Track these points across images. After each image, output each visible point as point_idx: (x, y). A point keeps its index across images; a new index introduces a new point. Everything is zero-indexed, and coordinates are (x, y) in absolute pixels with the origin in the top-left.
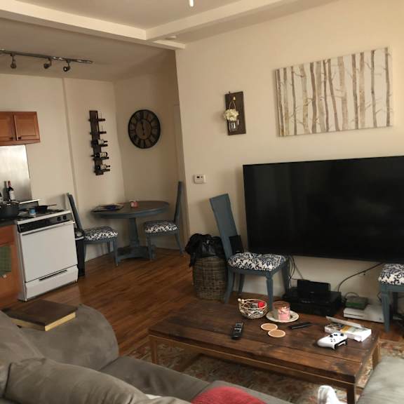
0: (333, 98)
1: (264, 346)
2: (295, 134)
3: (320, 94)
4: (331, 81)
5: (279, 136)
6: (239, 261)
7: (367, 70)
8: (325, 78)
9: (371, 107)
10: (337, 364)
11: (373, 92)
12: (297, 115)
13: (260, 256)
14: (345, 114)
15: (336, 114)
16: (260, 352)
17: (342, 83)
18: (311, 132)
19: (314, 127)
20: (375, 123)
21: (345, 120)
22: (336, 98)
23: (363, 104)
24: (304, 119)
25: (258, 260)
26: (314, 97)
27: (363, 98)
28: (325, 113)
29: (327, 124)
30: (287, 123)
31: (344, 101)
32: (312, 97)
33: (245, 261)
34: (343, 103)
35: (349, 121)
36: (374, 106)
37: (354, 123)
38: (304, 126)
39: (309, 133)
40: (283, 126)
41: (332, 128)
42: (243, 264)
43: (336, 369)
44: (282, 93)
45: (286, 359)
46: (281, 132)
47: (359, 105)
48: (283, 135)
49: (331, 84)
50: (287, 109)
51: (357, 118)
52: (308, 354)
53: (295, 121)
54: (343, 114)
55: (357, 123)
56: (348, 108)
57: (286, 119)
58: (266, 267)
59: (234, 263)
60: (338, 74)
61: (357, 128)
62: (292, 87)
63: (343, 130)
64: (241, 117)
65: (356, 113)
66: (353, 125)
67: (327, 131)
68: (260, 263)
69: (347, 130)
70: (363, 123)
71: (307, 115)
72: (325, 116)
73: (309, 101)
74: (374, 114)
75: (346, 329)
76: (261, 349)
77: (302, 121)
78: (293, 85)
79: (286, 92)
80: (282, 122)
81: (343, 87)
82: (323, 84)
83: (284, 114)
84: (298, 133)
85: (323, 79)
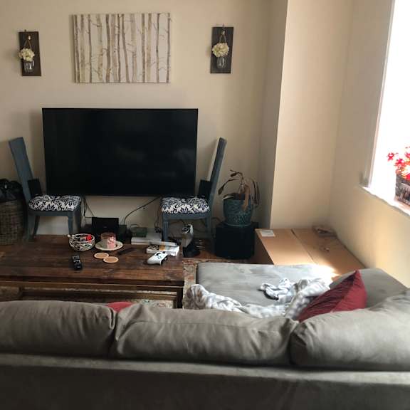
0: (125, 51)
1: (106, 271)
2: (91, 82)
3: (113, 46)
4: (124, 35)
5: (75, 82)
6: (41, 203)
7: (153, 30)
8: (119, 32)
9: (156, 64)
10: (168, 275)
11: (157, 51)
12: (92, 63)
13: (58, 198)
14: (134, 68)
15: (127, 67)
16: (106, 277)
17: (133, 39)
18: (105, 81)
19: (108, 76)
20: (158, 79)
21: (134, 73)
22: (128, 52)
23: (149, 61)
24: (99, 68)
25: (61, 202)
26: (109, 47)
27: (149, 55)
28: (118, 64)
29: (120, 76)
30: (83, 69)
31: (134, 55)
32: (106, 48)
33: (47, 204)
34: (133, 57)
35: (138, 74)
36: (158, 63)
37: (141, 77)
38: (99, 74)
39: (103, 82)
40: (79, 73)
41: (124, 79)
42: (46, 206)
43: (169, 278)
44: (79, 39)
45: (128, 278)
46: (77, 78)
47: (146, 60)
48: (79, 82)
49: (124, 38)
50: (83, 56)
51: (144, 72)
52: (144, 272)
53: (91, 69)
54: (133, 67)
55: (144, 76)
56: (137, 62)
57: (82, 66)
58: (69, 207)
59: (36, 206)
60: (130, 29)
61: (144, 82)
62: (88, 35)
63: (133, 82)
64: (37, 58)
65: (144, 67)
66: (140, 79)
67: (119, 81)
68: (63, 204)
69: (136, 83)
70: (149, 78)
71: (102, 65)
72: (118, 67)
73: (104, 51)
74: (158, 70)
75: (163, 249)
76: (105, 274)
77: (97, 70)
78: (89, 33)
79: (83, 39)
80: (78, 68)
81: (134, 42)
82: (117, 37)
83: (80, 61)
84: (93, 81)
85: (117, 32)
